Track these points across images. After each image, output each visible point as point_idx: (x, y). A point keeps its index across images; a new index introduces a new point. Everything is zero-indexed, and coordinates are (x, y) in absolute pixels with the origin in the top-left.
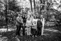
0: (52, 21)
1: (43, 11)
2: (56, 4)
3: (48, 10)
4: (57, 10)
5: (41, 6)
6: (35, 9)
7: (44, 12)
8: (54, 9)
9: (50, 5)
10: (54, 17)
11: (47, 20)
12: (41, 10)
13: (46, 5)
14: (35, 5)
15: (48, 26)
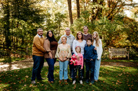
0: (120, 47)
1: (100, 22)
2: (131, 5)
3: (110, 19)
4: (132, 20)
5: (94, 9)
6: (79, 17)
7: (102, 24)
8: (126, 18)
9: (116, 6)
10: (125, 36)
11: (108, 44)
12: (94, 18)
13: (106, 6)
14: (78, 7)
15: (111, 57)
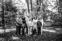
0: (48, 22)
2: (51, 6)
3: (44, 11)
5: (37, 7)
12: (38, 11)
15: (45, 26)
